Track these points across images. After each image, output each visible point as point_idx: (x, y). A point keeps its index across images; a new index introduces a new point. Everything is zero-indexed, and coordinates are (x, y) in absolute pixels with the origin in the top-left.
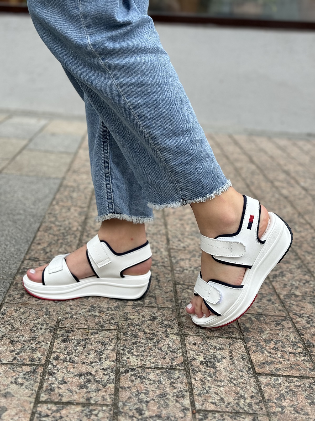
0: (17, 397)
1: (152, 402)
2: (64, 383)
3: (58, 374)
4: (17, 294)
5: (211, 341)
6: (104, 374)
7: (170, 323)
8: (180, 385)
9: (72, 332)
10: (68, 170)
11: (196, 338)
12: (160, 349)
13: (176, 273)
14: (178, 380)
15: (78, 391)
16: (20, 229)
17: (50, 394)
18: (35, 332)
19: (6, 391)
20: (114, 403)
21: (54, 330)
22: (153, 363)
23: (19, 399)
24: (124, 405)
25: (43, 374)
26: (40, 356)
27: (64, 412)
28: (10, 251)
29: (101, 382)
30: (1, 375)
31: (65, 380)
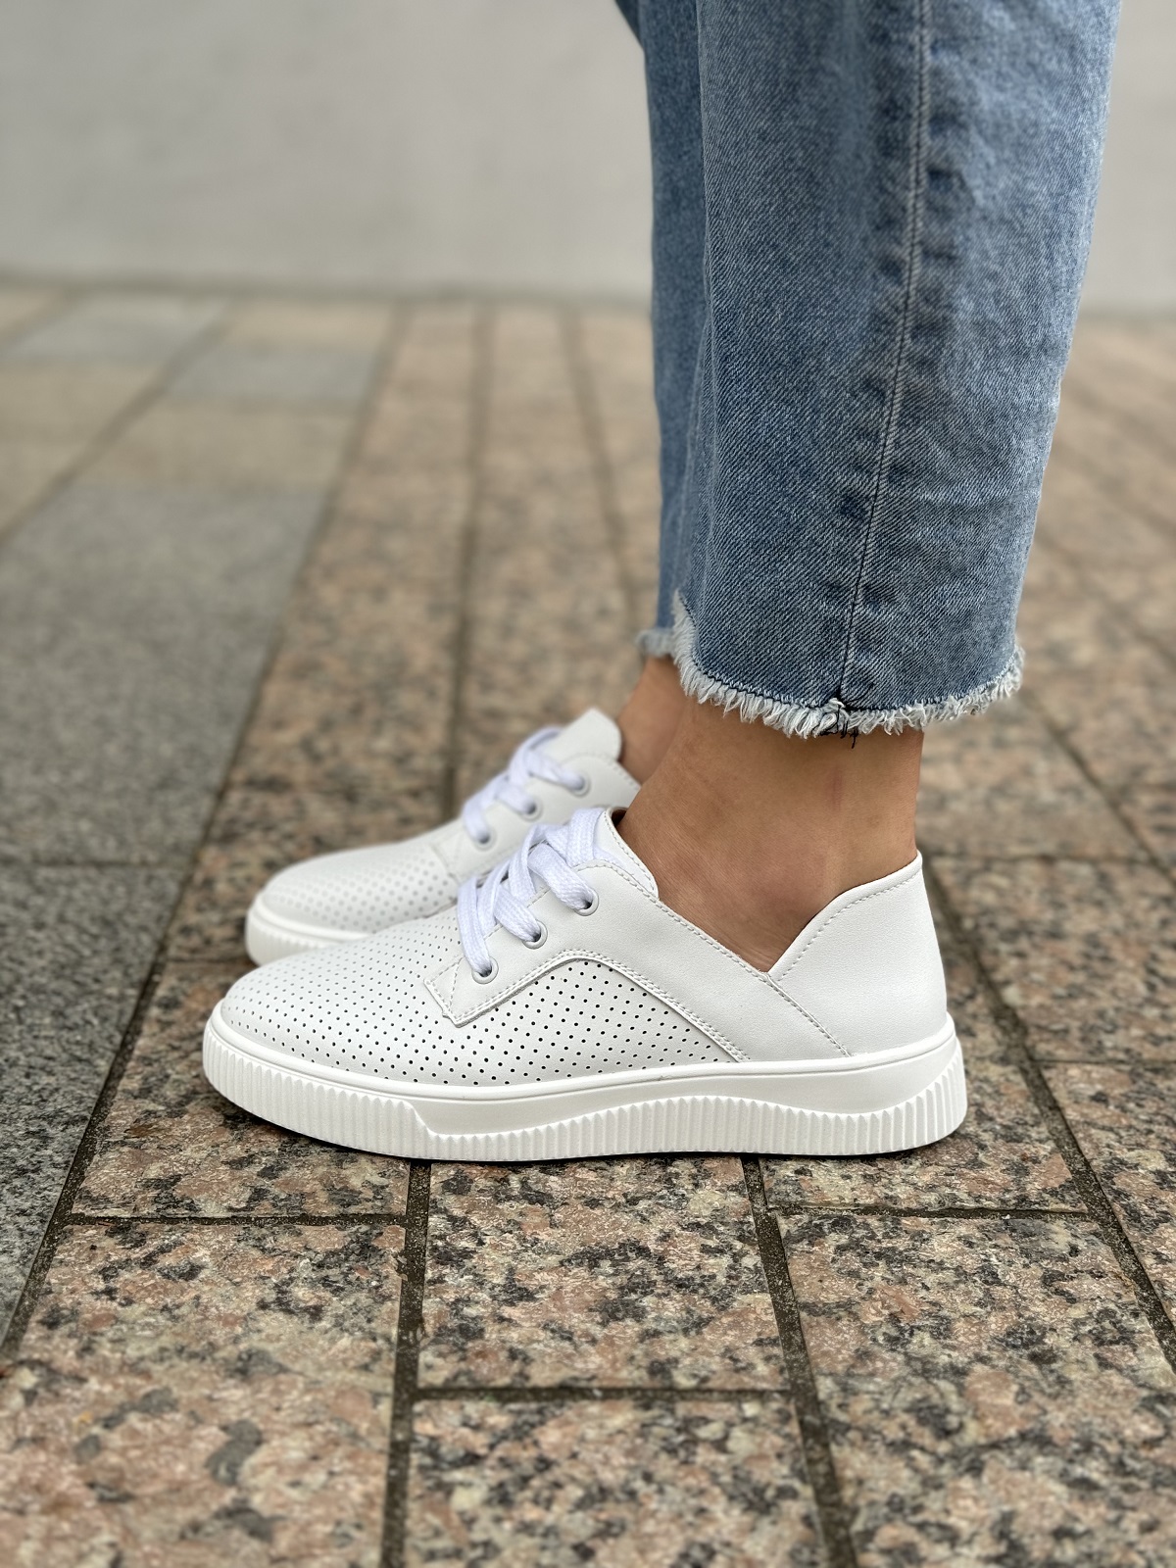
0: (301, 1374)
1: (979, 1368)
2: (521, 1298)
3: (481, 1257)
4: (220, 924)
6: (705, 1249)
8: (1089, 1286)
10: (350, 462)
11: (1097, 1072)
14: (1075, 1261)
15: (598, 1332)
17: (464, 1350)
19: (243, 1346)
20: (794, 1384)
22: (931, 1188)
23: (317, 1382)
24: (845, 1389)
25: (411, 1261)
26: (377, 1180)
27: (550, 1436)
28: (155, 754)
29: (702, 1285)
30: (202, 1276)
31: (524, 1282)
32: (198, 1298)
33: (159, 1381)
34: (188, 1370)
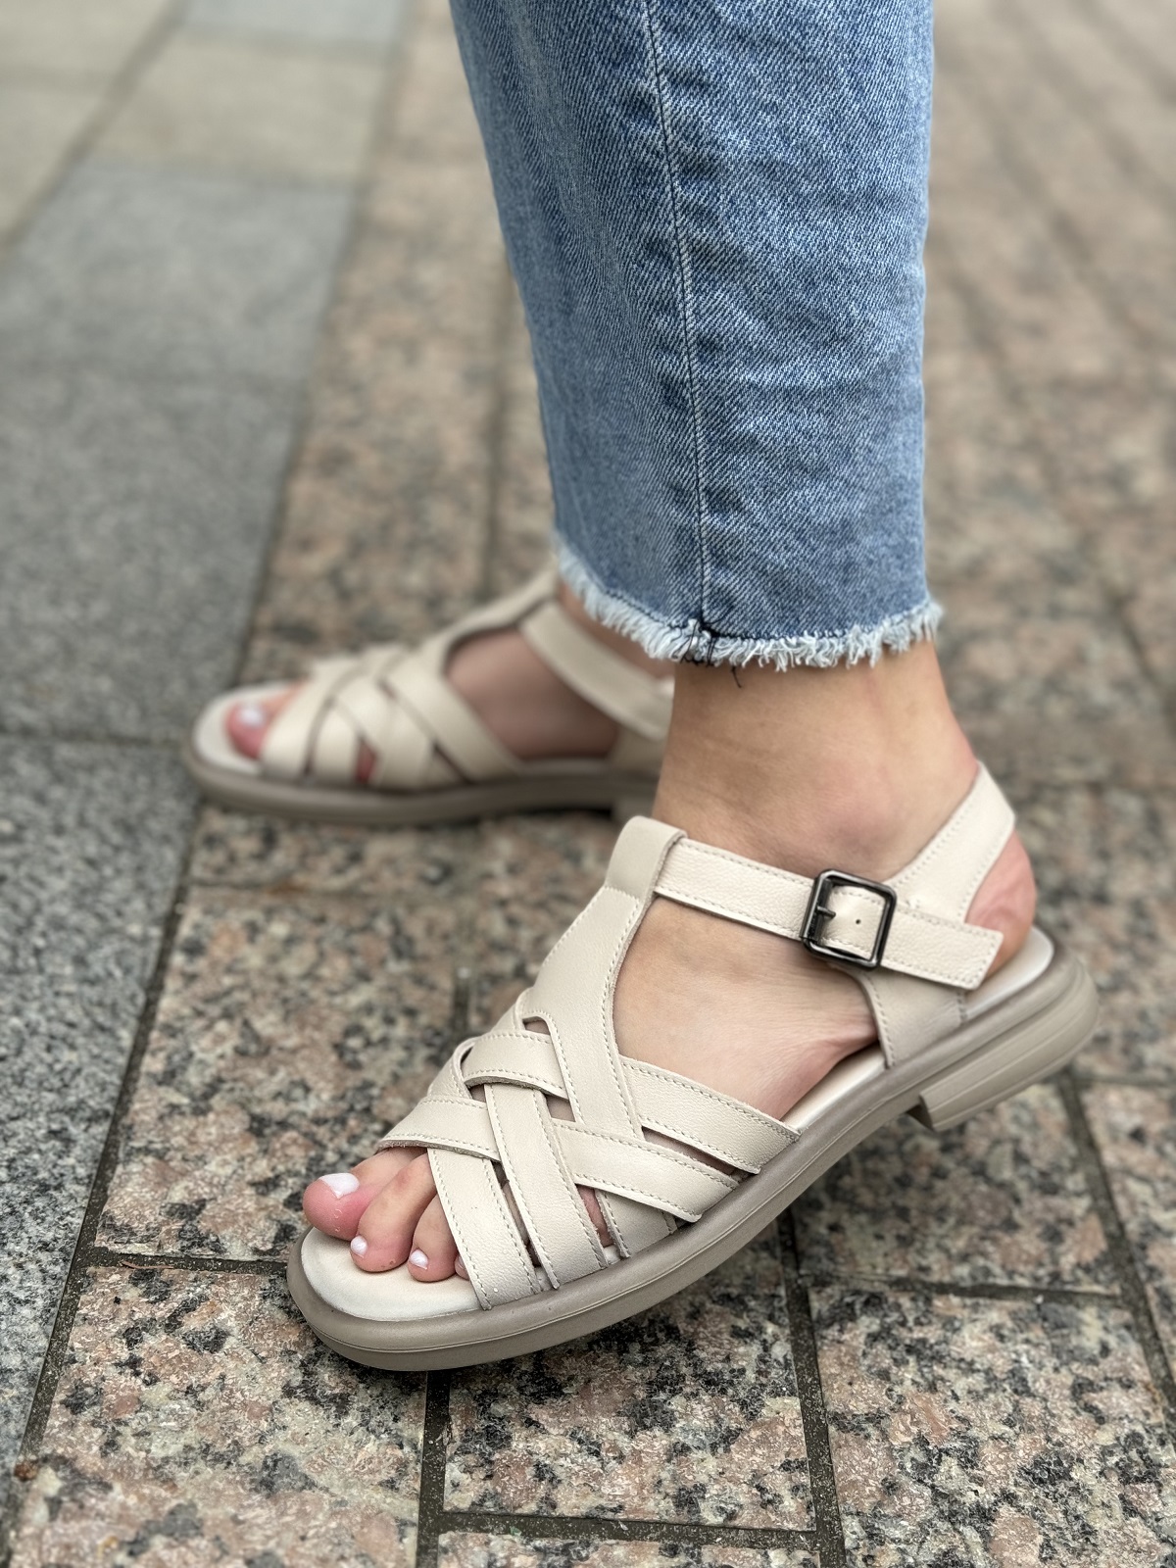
0: (327, 1490)
1: (1005, 1511)
2: (548, 1392)
4: (245, 834)
6: (735, 1333)
8: (1116, 1401)
11: (1139, 1098)
12: (980, 1172)
14: (1107, 1365)
15: (624, 1443)
17: (491, 1463)
19: (268, 1449)
22: (964, 1258)
23: (342, 1503)
24: (873, 1535)
29: (731, 1383)
30: (230, 1343)
32: (223, 1377)
33: (184, 1493)
34: (213, 1478)
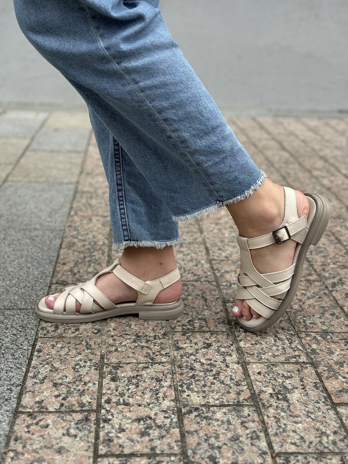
0: (72, 452)
1: (224, 447)
2: (122, 431)
3: (113, 421)
4: (51, 327)
5: (276, 369)
6: (165, 417)
7: (227, 350)
8: (251, 425)
9: (120, 368)
10: (81, 172)
11: (260, 366)
12: (222, 382)
13: (223, 289)
14: (249, 418)
15: (139, 439)
16: (40, 248)
17: (109, 445)
18: (78, 371)
19: (59, 445)
20: (183, 451)
21: (99, 367)
22: (218, 399)
23: (76, 454)
24: (194, 453)
25: (97, 422)
26: (89, 400)
28: (33, 274)
29: (163, 427)
30: (50, 427)
31: (123, 427)
32: (49, 433)
33: (41, 454)
34: (47, 451)
